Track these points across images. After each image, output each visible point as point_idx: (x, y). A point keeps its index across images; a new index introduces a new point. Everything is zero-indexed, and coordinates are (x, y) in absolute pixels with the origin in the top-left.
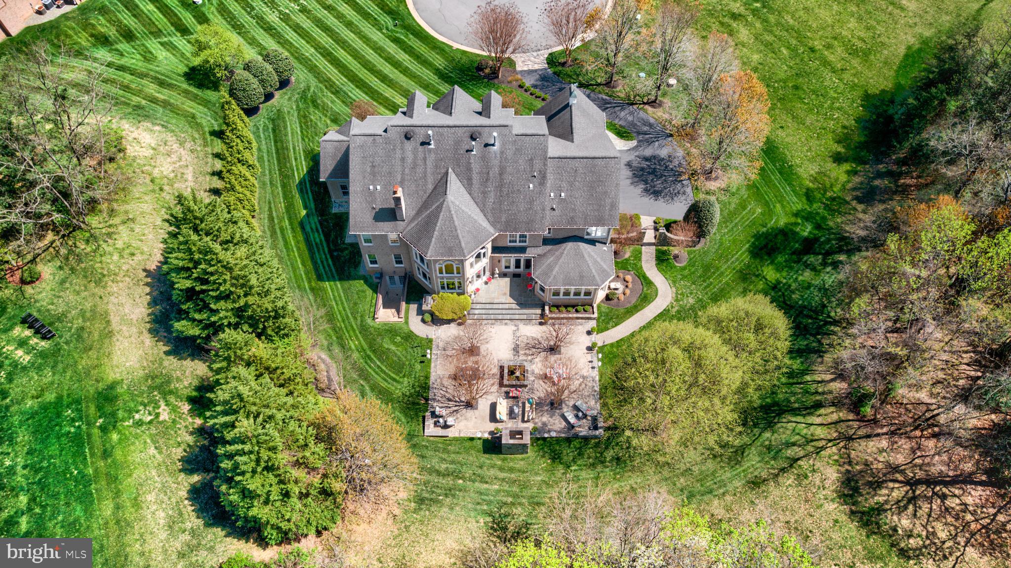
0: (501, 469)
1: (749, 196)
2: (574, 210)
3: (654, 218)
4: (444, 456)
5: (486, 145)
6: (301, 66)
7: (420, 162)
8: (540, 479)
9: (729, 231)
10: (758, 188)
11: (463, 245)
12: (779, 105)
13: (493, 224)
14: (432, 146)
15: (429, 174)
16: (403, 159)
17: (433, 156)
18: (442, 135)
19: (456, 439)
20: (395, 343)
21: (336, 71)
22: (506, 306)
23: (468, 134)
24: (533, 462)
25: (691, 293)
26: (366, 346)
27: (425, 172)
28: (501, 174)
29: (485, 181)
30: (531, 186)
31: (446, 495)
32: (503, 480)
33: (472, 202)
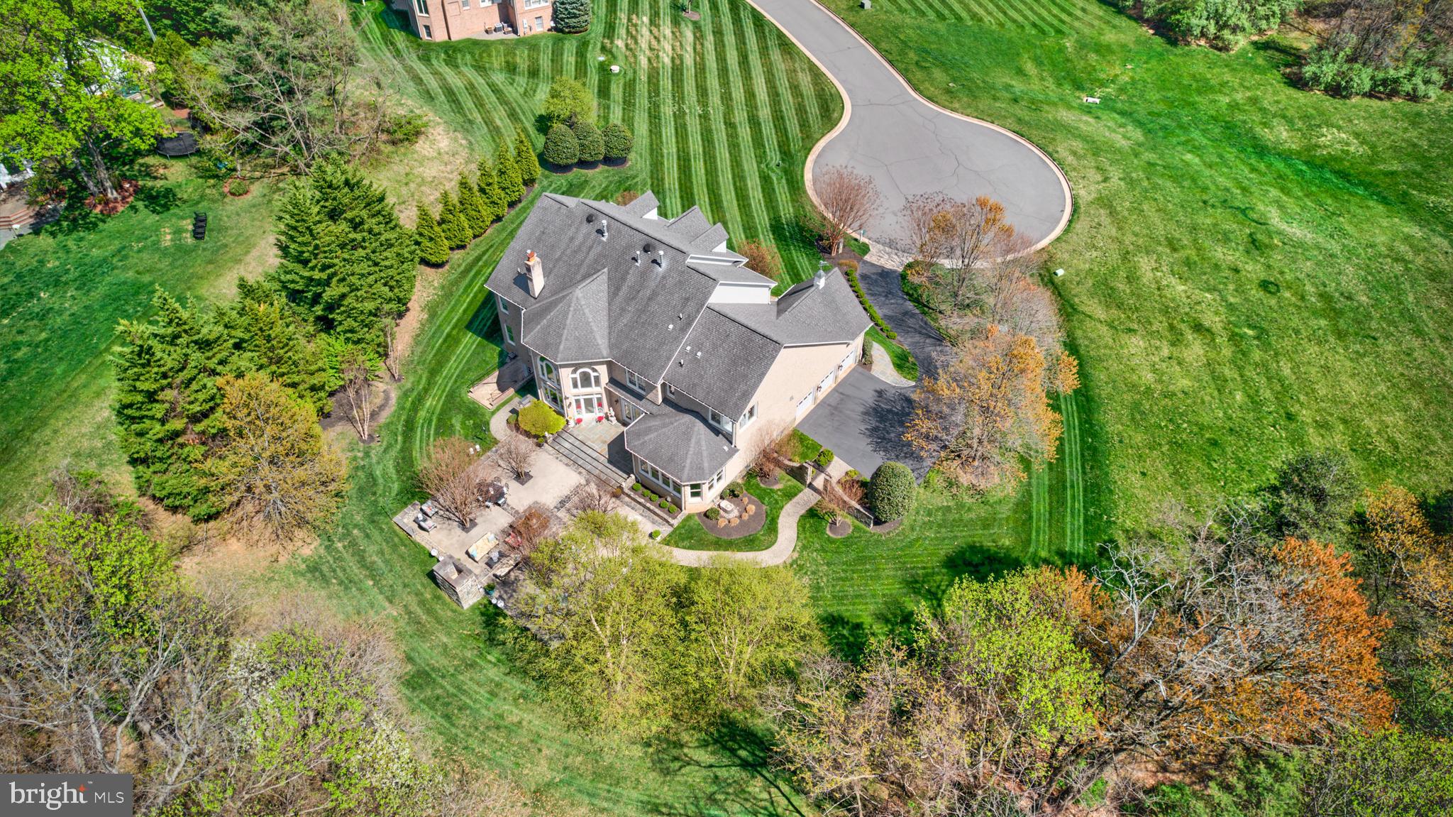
0: (422, 603)
1: (1008, 519)
2: (701, 377)
3: (850, 468)
4: (387, 550)
5: (655, 261)
6: (648, 157)
7: (584, 249)
8: (445, 640)
9: (937, 538)
10: (1031, 517)
11: (562, 347)
12: (1165, 449)
13: (611, 347)
14: (604, 239)
15: (585, 266)
16: (572, 239)
17: (600, 248)
18: (620, 232)
19: (416, 544)
20: (463, 423)
21: (676, 176)
22: (595, 455)
23: (643, 243)
24: (461, 621)
25: (814, 573)
26: (438, 411)
27: (583, 261)
28: (650, 299)
29: (630, 299)
30: (671, 326)
31: (341, 583)
32: (409, 613)
33: (605, 312)
